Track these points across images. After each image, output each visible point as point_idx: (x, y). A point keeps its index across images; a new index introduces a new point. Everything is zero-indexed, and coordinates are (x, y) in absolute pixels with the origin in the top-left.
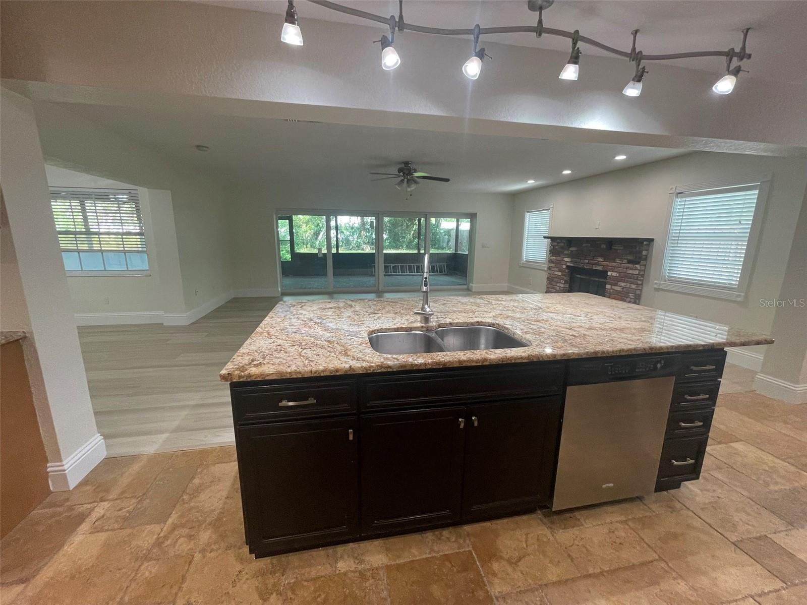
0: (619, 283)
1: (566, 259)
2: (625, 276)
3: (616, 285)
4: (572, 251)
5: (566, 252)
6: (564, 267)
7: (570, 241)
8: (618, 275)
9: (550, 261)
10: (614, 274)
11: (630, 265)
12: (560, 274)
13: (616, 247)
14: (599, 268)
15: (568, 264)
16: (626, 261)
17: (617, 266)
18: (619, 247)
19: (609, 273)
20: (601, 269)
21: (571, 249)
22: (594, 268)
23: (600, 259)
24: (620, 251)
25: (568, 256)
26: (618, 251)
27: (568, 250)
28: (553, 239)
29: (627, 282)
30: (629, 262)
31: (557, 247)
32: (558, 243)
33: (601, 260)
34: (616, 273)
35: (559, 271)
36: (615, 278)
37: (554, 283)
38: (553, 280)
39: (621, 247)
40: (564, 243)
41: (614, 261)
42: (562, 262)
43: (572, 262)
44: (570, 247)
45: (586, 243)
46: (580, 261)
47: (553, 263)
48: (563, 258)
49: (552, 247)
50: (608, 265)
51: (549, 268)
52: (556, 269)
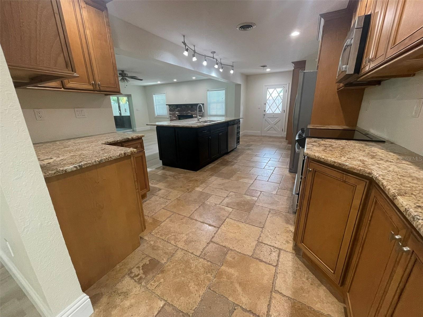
1: (177, 113)
4: (178, 110)
5: (176, 110)
7: (177, 106)
9: (170, 114)
10: (195, 116)
12: (175, 118)
14: (190, 114)
16: (197, 111)
19: (193, 116)
22: (188, 114)
23: (190, 111)
26: (195, 108)
27: (177, 109)
28: (169, 105)
31: (172, 108)
32: (172, 107)
40: (175, 107)
41: (194, 112)
42: (175, 114)
43: (179, 113)
44: (178, 108)
45: (183, 106)
46: (182, 113)
47: (172, 114)
48: (175, 112)
49: (170, 109)
50: (192, 113)
51: (170, 117)
52: (173, 117)
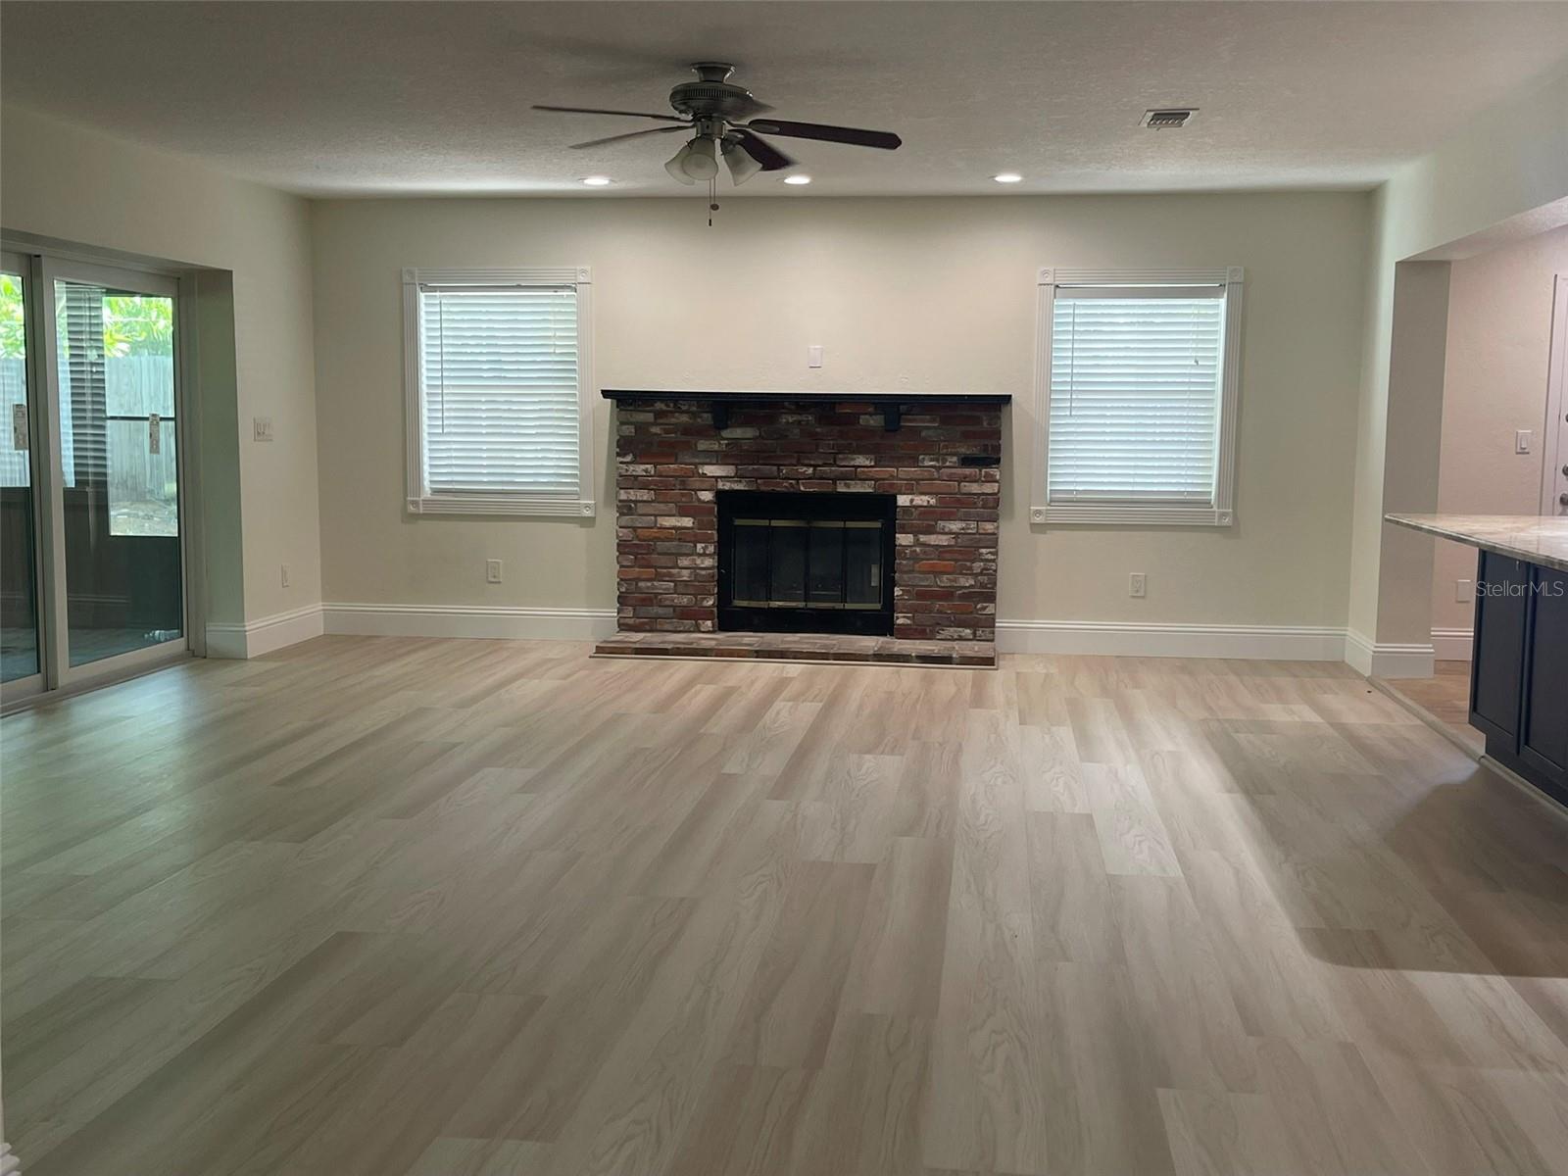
1: (711, 470)
3: (930, 530)
4: (736, 442)
5: (703, 445)
6: (707, 496)
7: (724, 408)
9: (627, 482)
10: (921, 500)
12: (687, 522)
13: (911, 421)
14: (866, 488)
15: (727, 486)
17: (926, 475)
18: (923, 421)
19: (903, 500)
20: (871, 491)
21: (726, 433)
22: (841, 488)
23: (861, 460)
25: (721, 458)
26: (923, 434)
27: (718, 437)
28: (624, 400)
29: (966, 518)
31: (655, 430)
32: (659, 414)
34: (926, 498)
35: (683, 512)
36: (926, 512)
37: (664, 560)
38: (651, 550)
40: (694, 415)
41: (914, 461)
42: (694, 482)
43: (739, 476)
44: (726, 427)
45: (792, 413)
46: (779, 471)
47: (644, 487)
48: (696, 465)
49: (629, 430)
50: (892, 477)
51: (626, 508)
52: (662, 506)
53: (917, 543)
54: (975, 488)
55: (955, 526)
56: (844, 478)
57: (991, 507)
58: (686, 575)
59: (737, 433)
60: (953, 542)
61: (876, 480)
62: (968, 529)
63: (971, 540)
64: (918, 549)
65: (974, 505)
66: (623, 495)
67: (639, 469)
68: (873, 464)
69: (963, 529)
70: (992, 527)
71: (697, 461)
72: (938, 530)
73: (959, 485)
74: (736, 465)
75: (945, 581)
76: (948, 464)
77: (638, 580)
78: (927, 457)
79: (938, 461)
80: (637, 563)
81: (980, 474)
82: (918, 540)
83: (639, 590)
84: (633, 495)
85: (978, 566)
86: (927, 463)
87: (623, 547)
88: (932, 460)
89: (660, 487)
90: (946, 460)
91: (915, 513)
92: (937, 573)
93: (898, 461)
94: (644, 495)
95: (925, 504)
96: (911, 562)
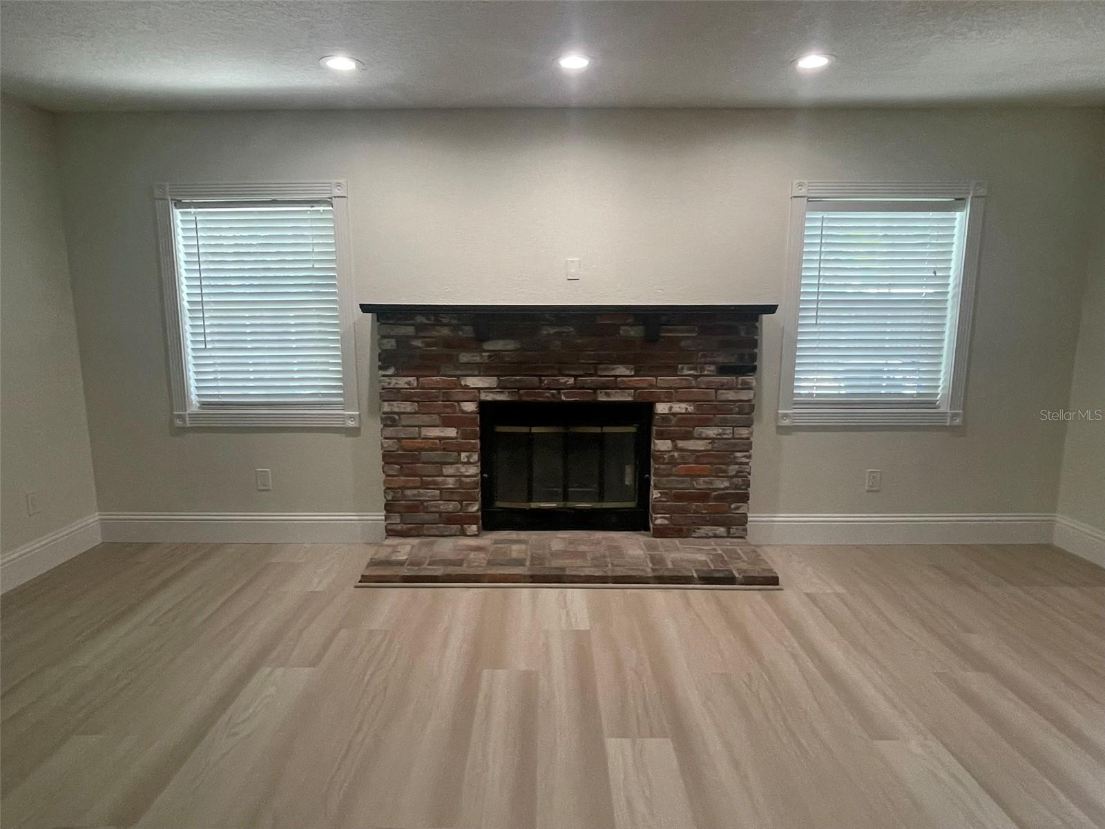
0: (698, 430)
1: (473, 382)
2: (715, 407)
3: (688, 436)
4: (495, 354)
5: (465, 357)
6: (470, 407)
7: (487, 322)
8: (691, 409)
9: (390, 394)
10: (679, 408)
11: (725, 379)
12: (451, 432)
13: (670, 331)
14: (626, 397)
15: (488, 397)
16: (713, 368)
17: (684, 383)
18: (680, 331)
19: (661, 408)
20: (630, 399)
21: (488, 346)
22: (602, 398)
23: (621, 370)
24: (689, 342)
25: (482, 370)
26: (683, 344)
27: (480, 350)
28: (385, 315)
29: (723, 424)
30: (723, 370)
31: (418, 343)
32: (420, 328)
33: (628, 373)
34: (684, 405)
35: (447, 423)
36: (684, 419)
37: (430, 469)
38: (416, 460)
39: (693, 331)
40: (455, 328)
41: (672, 370)
42: (457, 393)
43: (502, 387)
44: (488, 339)
45: (552, 325)
46: (541, 381)
47: (408, 398)
48: (458, 377)
49: (390, 344)
50: (651, 386)
51: (389, 420)
52: (426, 418)
53: (676, 448)
54: (731, 395)
55: (712, 432)
56: (605, 387)
57: (746, 413)
58: (451, 482)
59: (499, 345)
60: (709, 447)
61: (636, 389)
62: (724, 434)
63: (727, 444)
64: (676, 454)
65: (730, 412)
66: (386, 407)
67: (402, 382)
68: (633, 373)
69: (720, 434)
70: (747, 432)
71: (458, 373)
72: (695, 435)
73: (716, 392)
74: (498, 376)
75: (701, 484)
76: (706, 373)
77: (404, 488)
78: (686, 366)
79: (695, 369)
80: (402, 472)
81: (737, 382)
82: (676, 445)
83: (404, 497)
84: (397, 407)
85: (733, 469)
86: (686, 372)
87: (388, 458)
88: (691, 369)
89: (423, 400)
90: (702, 369)
91: (674, 420)
92: (694, 476)
93: (657, 370)
94: (408, 407)
95: (684, 411)
96: (669, 466)
